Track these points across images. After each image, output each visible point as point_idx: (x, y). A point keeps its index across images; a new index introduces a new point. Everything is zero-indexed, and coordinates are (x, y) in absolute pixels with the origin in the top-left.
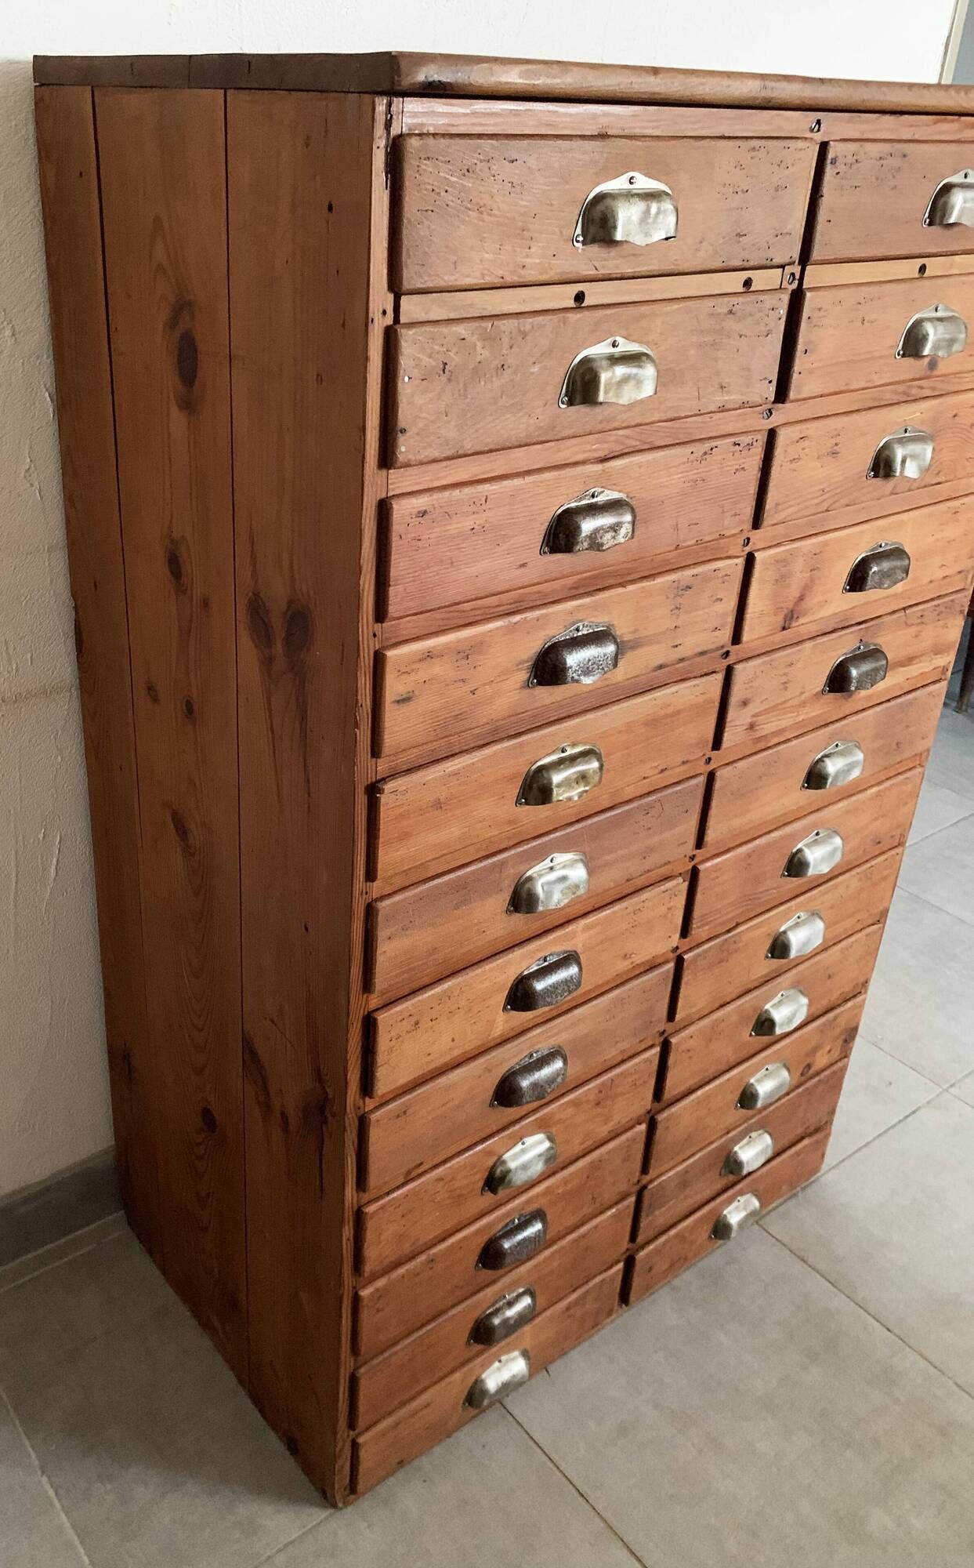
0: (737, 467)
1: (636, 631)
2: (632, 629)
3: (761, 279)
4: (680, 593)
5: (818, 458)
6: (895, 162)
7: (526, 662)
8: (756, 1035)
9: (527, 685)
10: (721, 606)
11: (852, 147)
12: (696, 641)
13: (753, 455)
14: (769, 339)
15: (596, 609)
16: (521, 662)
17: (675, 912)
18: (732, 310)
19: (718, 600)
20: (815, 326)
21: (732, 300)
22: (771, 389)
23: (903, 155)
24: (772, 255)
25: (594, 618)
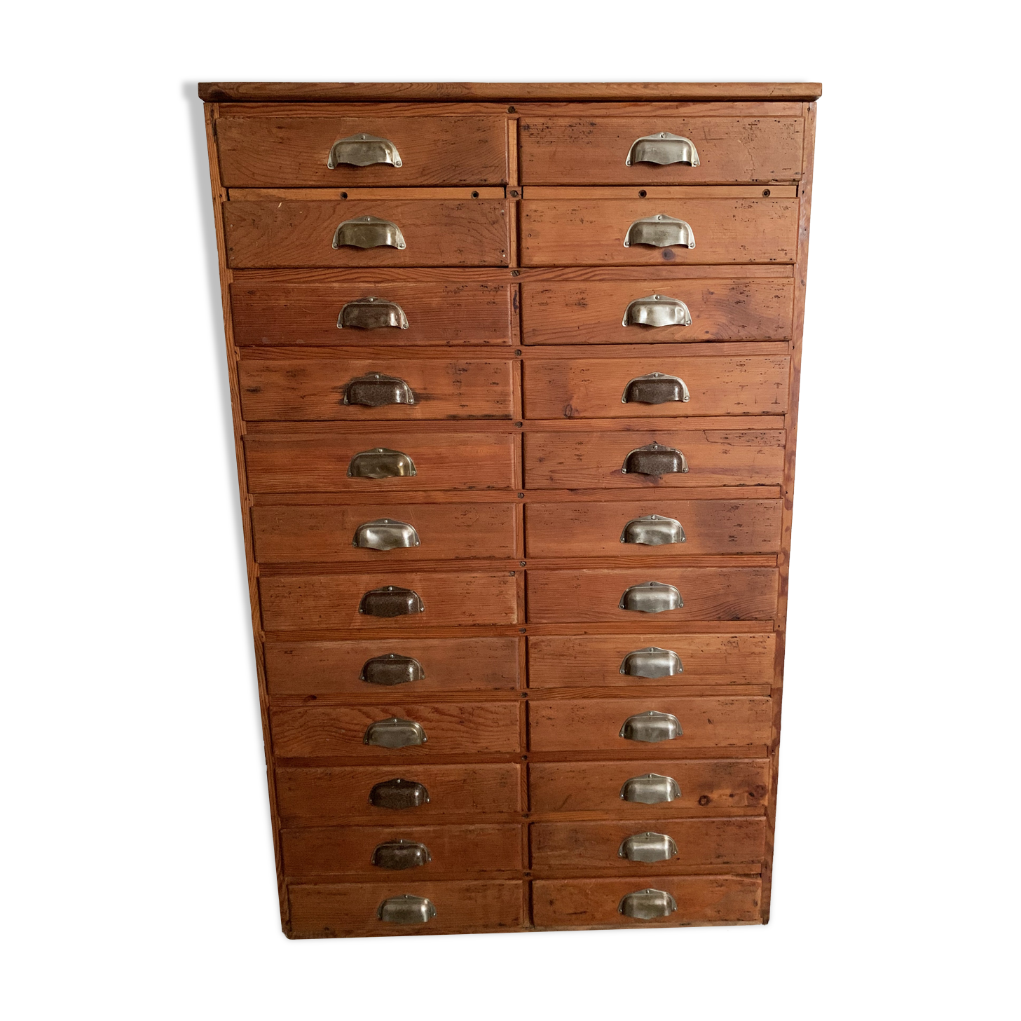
0: (489, 301)
1: (425, 389)
2: (422, 387)
3: (484, 193)
4: (458, 372)
5: (567, 305)
6: (586, 129)
7: (340, 388)
8: (625, 737)
9: (341, 402)
10: (498, 388)
11: (541, 120)
12: (481, 406)
13: (501, 295)
14: (495, 226)
15: (388, 368)
16: (335, 388)
17: (507, 596)
18: (459, 208)
19: (494, 383)
20: (535, 221)
21: (458, 202)
22: (504, 256)
23: (592, 124)
24: (485, 178)
25: (388, 373)
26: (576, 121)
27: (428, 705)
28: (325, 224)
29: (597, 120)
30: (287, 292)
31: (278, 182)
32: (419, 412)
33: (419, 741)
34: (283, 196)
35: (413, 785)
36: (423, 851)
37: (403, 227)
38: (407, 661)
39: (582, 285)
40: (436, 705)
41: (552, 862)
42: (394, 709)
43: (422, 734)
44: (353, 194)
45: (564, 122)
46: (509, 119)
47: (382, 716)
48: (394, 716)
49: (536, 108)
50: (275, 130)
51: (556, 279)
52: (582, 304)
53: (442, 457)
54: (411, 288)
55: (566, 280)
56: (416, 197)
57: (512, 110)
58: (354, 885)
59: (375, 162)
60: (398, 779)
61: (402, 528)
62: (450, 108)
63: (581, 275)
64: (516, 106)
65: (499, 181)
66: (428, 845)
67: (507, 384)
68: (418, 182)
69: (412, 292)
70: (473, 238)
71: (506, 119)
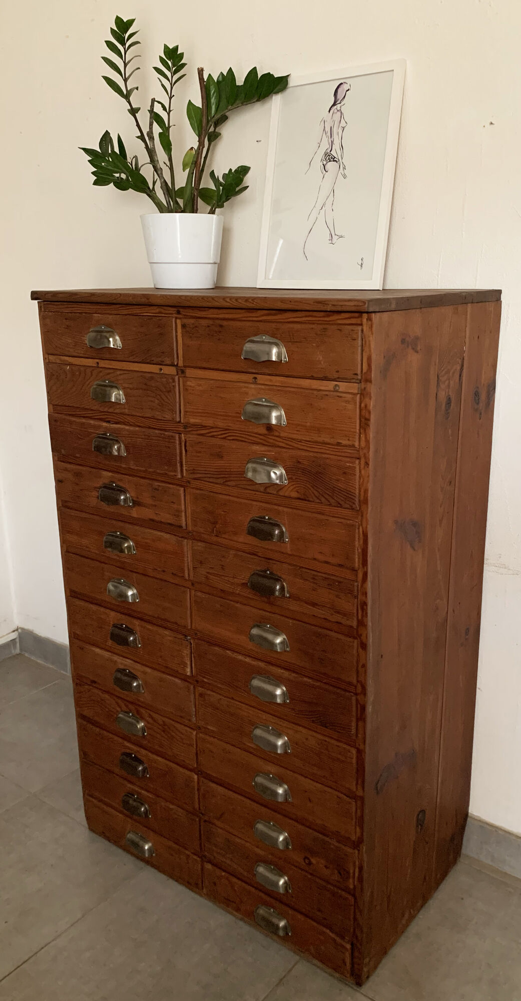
2: (138, 497)
4: (154, 490)
5: (211, 455)
6: (217, 329)
7: (98, 489)
10: (175, 506)
11: (192, 321)
12: (166, 517)
13: (172, 442)
14: (170, 394)
15: (120, 480)
16: (95, 488)
17: (183, 654)
18: (152, 378)
19: (172, 502)
20: (190, 393)
21: (150, 375)
22: (174, 415)
23: (221, 326)
24: (163, 360)
25: (121, 484)
26: (211, 322)
27: (148, 711)
28: (88, 382)
29: (225, 323)
30: (71, 423)
31: (67, 353)
32: (135, 513)
33: (140, 734)
34: (70, 361)
35: (141, 762)
36: (145, 808)
37: (124, 389)
38: (135, 678)
39: (221, 442)
40: (152, 713)
41: (215, 854)
42: (130, 706)
43: (143, 729)
44: (103, 364)
45: (204, 322)
46: (176, 318)
47: (124, 708)
48: (130, 711)
49: (191, 311)
50: (64, 321)
51: (208, 435)
52: (220, 456)
53: (149, 546)
54: (127, 430)
55: (212, 436)
56: (132, 369)
57: (179, 313)
58: (115, 812)
59: (104, 346)
60: (133, 754)
61: (130, 588)
62: (146, 309)
63: (222, 434)
64: (181, 310)
65: (170, 363)
66: (149, 806)
67: (180, 504)
68: (131, 359)
69: (127, 433)
70: (159, 402)
71: (174, 319)
